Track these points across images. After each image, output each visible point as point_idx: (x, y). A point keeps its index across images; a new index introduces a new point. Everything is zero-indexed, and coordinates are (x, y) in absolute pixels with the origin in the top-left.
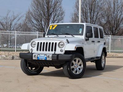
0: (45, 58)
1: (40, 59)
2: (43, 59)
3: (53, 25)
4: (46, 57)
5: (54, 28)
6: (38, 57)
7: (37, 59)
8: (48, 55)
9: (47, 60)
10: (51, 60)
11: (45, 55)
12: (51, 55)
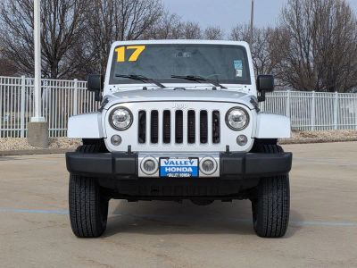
0: (190, 170)
1: (170, 175)
2: (181, 175)
3: (126, 46)
4: (195, 164)
5: (134, 58)
6: (160, 167)
7: (157, 175)
8: (202, 160)
9: (201, 175)
10: (217, 174)
11: (190, 158)
12: (218, 159)
